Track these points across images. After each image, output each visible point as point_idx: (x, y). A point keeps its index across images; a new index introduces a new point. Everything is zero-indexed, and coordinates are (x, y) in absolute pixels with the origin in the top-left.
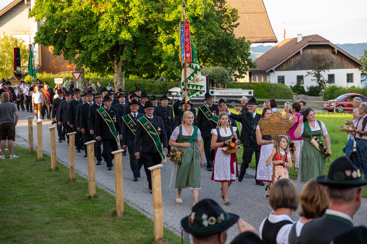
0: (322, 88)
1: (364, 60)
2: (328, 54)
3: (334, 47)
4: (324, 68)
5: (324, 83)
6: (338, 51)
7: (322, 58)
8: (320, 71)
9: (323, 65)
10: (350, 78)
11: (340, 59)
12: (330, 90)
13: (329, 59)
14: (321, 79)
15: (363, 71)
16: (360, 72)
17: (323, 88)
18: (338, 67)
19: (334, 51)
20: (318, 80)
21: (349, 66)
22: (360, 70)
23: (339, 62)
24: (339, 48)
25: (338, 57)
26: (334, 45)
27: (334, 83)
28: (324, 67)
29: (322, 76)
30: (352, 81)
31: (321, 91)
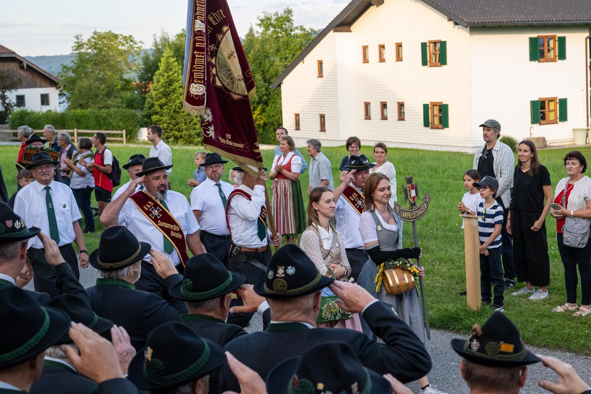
0: (8, 113)
1: (62, 76)
2: (15, 69)
3: (22, 60)
4: (10, 88)
5: (12, 107)
6: (28, 66)
7: (7, 74)
8: (5, 91)
9: (8, 83)
10: (45, 100)
11: (31, 76)
12: (18, 116)
13: (16, 76)
14: (7, 101)
15: (61, 91)
16: (58, 92)
17: (10, 113)
18: (29, 86)
19: (22, 65)
20: (4, 103)
21: (44, 84)
22: (57, 89)
23: (29, 80)
24: (28, 61)
25: (28, 73)
26: (22, 58)
27: (25, 106)
28: (10, 86)
29: (8, 98)
30: (48, 104)
31: (7, 117)
